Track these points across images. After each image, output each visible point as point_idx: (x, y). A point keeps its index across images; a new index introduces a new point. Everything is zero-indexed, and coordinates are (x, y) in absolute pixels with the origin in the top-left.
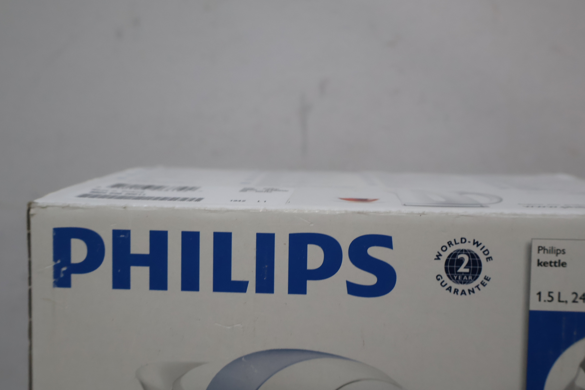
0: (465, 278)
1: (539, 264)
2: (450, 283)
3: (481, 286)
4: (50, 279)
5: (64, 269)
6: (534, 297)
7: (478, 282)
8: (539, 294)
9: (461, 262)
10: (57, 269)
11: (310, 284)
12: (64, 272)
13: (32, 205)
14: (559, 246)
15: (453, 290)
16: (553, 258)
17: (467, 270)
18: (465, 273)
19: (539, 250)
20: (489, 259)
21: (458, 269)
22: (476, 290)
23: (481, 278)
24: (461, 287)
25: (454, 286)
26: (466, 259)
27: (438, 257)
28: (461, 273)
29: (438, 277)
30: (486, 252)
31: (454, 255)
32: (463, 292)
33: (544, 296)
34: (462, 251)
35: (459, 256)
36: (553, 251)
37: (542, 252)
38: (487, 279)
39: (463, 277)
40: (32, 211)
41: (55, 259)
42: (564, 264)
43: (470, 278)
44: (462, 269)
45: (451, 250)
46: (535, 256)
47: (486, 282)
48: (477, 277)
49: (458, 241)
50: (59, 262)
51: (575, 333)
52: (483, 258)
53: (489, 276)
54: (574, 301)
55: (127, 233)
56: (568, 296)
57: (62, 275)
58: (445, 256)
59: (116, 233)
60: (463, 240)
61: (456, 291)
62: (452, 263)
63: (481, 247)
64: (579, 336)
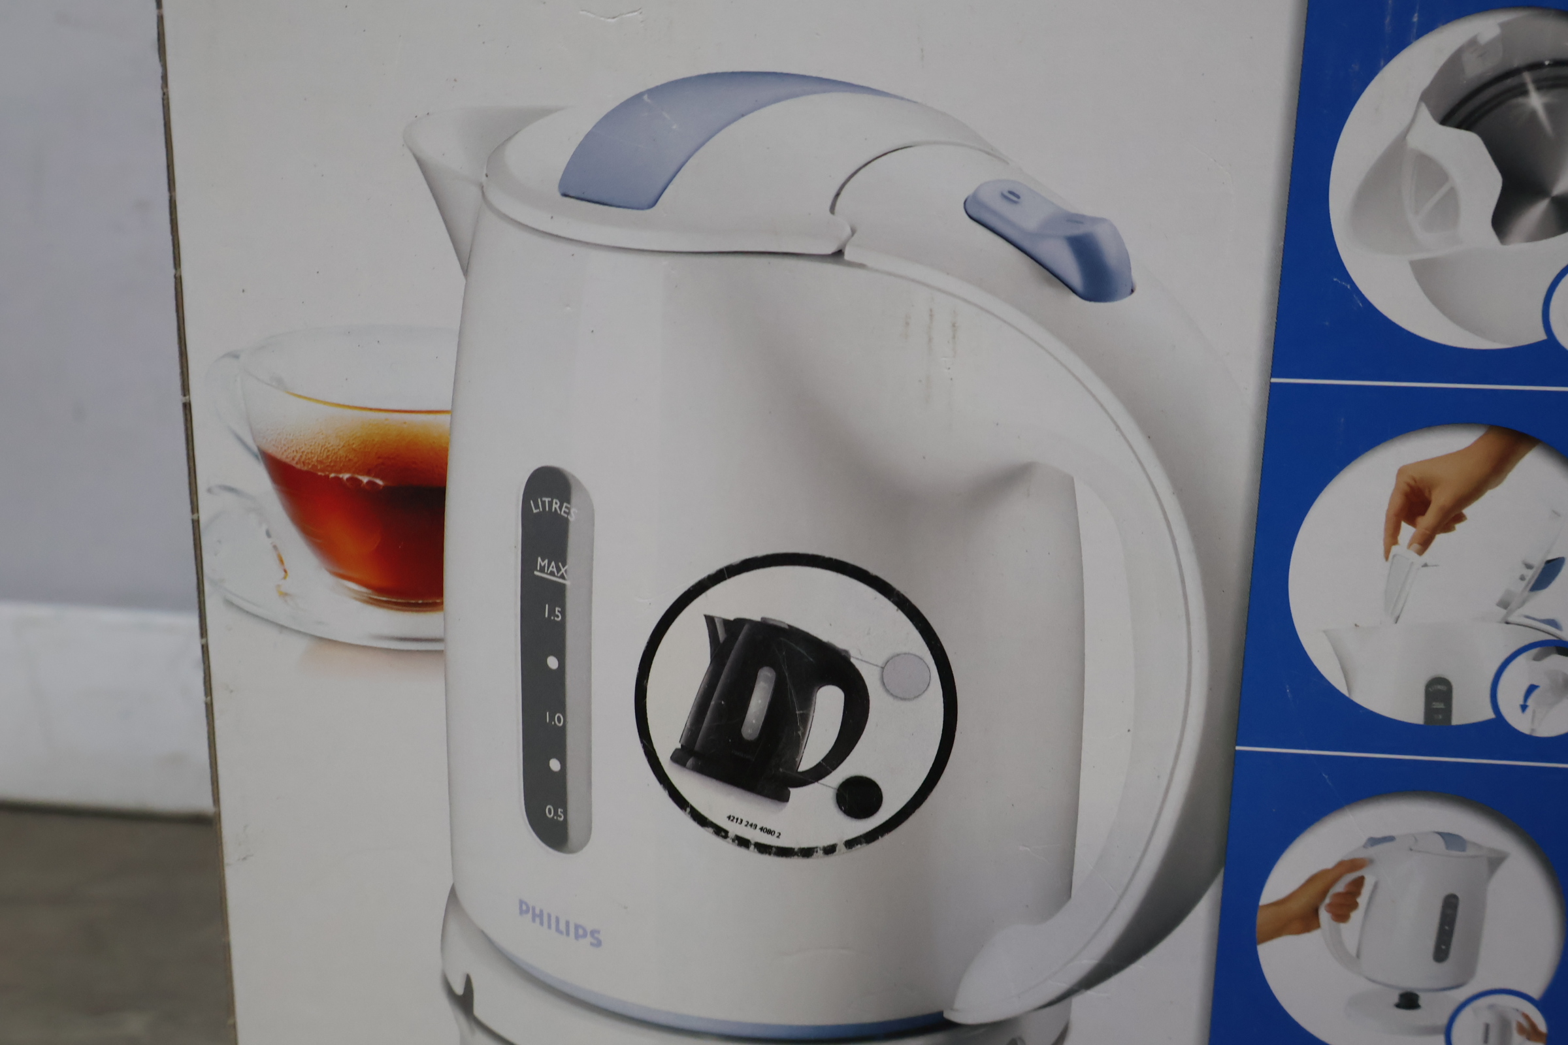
51: (1416, 19)
64: (1426, 28)
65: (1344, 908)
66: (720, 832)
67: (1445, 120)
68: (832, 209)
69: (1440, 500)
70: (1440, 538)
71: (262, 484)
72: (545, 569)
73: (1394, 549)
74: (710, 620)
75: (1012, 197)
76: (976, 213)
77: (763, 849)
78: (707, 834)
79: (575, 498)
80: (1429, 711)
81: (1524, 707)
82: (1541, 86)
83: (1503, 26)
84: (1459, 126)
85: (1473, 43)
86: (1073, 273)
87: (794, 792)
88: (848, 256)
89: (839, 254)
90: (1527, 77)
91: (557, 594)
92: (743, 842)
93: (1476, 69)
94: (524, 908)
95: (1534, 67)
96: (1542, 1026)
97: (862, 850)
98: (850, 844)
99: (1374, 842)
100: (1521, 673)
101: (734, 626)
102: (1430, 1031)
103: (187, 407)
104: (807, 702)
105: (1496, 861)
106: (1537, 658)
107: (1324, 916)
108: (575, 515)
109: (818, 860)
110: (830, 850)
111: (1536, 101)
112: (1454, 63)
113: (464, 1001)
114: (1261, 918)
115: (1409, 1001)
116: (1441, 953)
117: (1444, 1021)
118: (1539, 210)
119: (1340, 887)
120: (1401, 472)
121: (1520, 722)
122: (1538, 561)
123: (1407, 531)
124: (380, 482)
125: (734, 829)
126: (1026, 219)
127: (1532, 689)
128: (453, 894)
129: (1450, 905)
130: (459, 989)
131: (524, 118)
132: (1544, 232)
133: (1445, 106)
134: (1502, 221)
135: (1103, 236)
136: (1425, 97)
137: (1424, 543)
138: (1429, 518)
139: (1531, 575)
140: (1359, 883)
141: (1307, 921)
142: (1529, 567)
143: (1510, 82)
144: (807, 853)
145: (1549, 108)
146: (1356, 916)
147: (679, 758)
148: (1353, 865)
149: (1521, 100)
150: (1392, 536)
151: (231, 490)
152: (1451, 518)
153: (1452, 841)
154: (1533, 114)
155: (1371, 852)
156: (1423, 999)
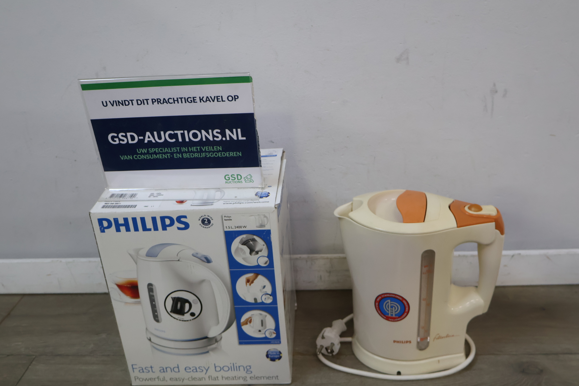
0: (207, 224)
1: (225, 220)
2: (203, 226)
3: (211, 226)
4: (99, 231)
5: (102, 228)
6: (225, 228)
7: (210, 225)
8: (226, 227)
9: (205, 221)
10: (101, 229)
11: (168, 228)
12: (103, 229)
13: (90, 213)
14: (229, 216)
15: (204, 227)
16: (228, 218)
17: (207, 222)
18: (207, 223)
19: (224, 217)
20: (212, 219)
21: (205, 222)
22: (210, 227)
23: (211, 224)
24: (206, 226)
25: (205, 226)
26: (206, 220)
27: (199, 220)
28: (206, 223)
29: (200, 225)
30: (211, 218)
31: (203, 219)
32: (207, 228)
33: (228, 227)
34: (205, 218)
35: (205, 219)
36: (228, 217)
37: (225, 217)
38: (212, 224)
39: (206, 224)
40: (91, 215)
41: (100, 226)
42: (231, 220)
43: (208, 224)
44: (206, 222)
45: (202, 218)
46: (224, 218)
47: (212, 225)
48: (210, 224)
49: (204, 216)
50: (101, 227)
51: (237, 235)
52: (211, 219)
53: (213, 223)
54: (235, 228)
55: (117, 219)
56: (233, 227)
57: (102, 230)
58: (201, 219)
59: (114, 219)
60: (205, 216)
61: (205, 227)
62: (203, 221)
63: (210, 217)
64: (238, 236)
65: (250, 322)
66: (177, 319)
67: (242, 244)
68: (177, 256)
69: (251, 280)
70: (252, 284)
71: (116, 287)
72: (151, 293)
73: (247, 286)
74: (172, 298)
75: (197, 254)
76: (193, 255)
77: (183, 321)
78: (175, 320)
79: (153, 286)
80: (255, 301)
81: (265, 300)
82: (251, 241)
83: (246, 236)
84: (244, 245)
85: (243, 237)
86: (206, 261)
87: (185, 315)
88: (180, 260)
89: (179, 260)
90: (250, 240)
91: (153, 296)
92: (180, 320)
93: (244, 240)
94: (155, 329)
95: (250, 239)
96: (275, 332)
97: (194, 320)
98: (193, 319)
99: (252, 315)
100: (264, 297)
101: (175, 298)
102: (263, 334)
103: (106, 280)
104: (185, 305)
105: (266, 316)
106: (265, 295)
107: (248, 323)
108: (154, 288)
109: (189, 322)
110: (190, 320)
111: (251, 242)
112: (242, 239)
113: (150, 340)
114: (241, 324)
115: (260, 331)
116: (262, 325)
117: (264, 332)
118: (254, 253)
119: (249, 320)
120: (246, 278)
121: (265, 302)
122: (263, 286)
123: (248, 284)
124: (130, 286)
125: (179, 319)
126: (199, 256)
127: (265, 299)
128: (147, 329)
129: (262, 321)
130: (149, 338)
131: (140, 249)
132: (255, 255)
133: (242, 243)
134: (251, 253)
135: (208, 257)
136: (239, 242)
137: (250, 285)
138: (250, 282)
139: (263, 287)
140: (251, 320)
141: (247, 324)
142: (262, 286)
143: (248, 241)
144: (188, 321)
145: (253, 243)
146: (252, 323)
147: (171, 312)
148: (250, 317)
149: (249, 242)
150: (247, 284)
151: (112, 288)
152: (252, 282)
153: (261, 314)
154: (251, 244)
155: (252, 316)
156: (261, 331)
